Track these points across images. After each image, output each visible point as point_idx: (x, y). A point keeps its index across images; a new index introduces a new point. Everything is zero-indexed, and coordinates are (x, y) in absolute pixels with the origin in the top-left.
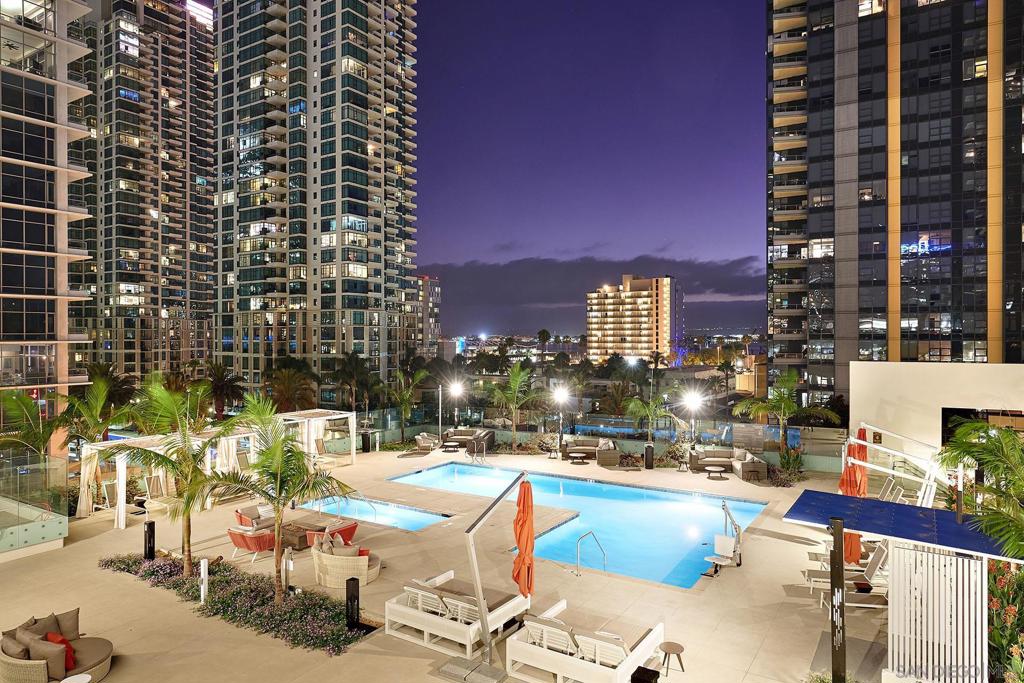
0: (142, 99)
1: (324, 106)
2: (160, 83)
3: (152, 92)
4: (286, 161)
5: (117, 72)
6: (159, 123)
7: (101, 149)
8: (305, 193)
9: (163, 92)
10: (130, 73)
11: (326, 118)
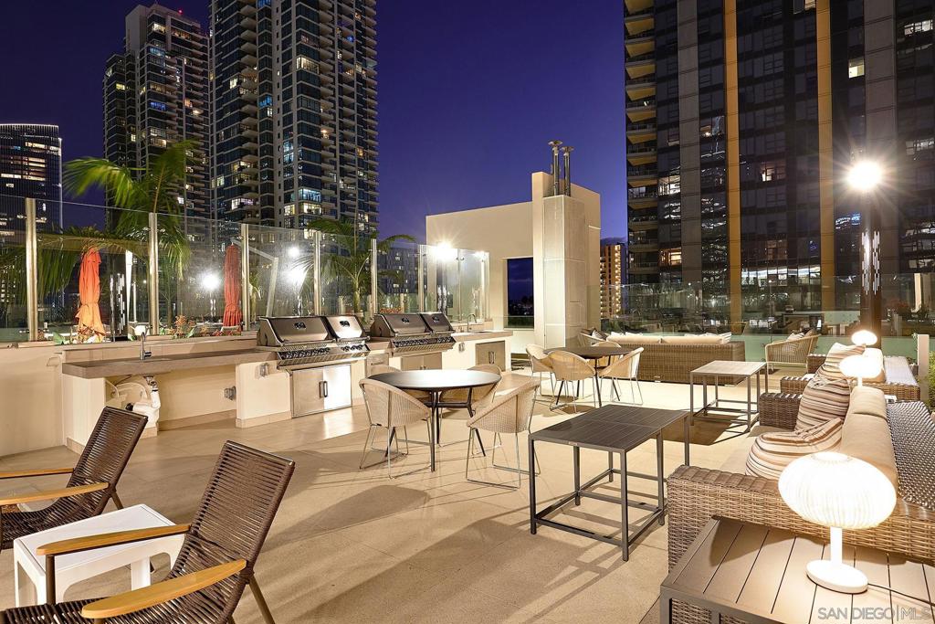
0: (169, 108)
1: (284, 99)
2: (184, 95)
3: (177, 103)
4: (258, 146)
5: (148, 88)
6: (184, 128)
7: (139, 150)
8: (272, 172)
9: (187, 103)
10: (158, 89)
11: (286, 108)
